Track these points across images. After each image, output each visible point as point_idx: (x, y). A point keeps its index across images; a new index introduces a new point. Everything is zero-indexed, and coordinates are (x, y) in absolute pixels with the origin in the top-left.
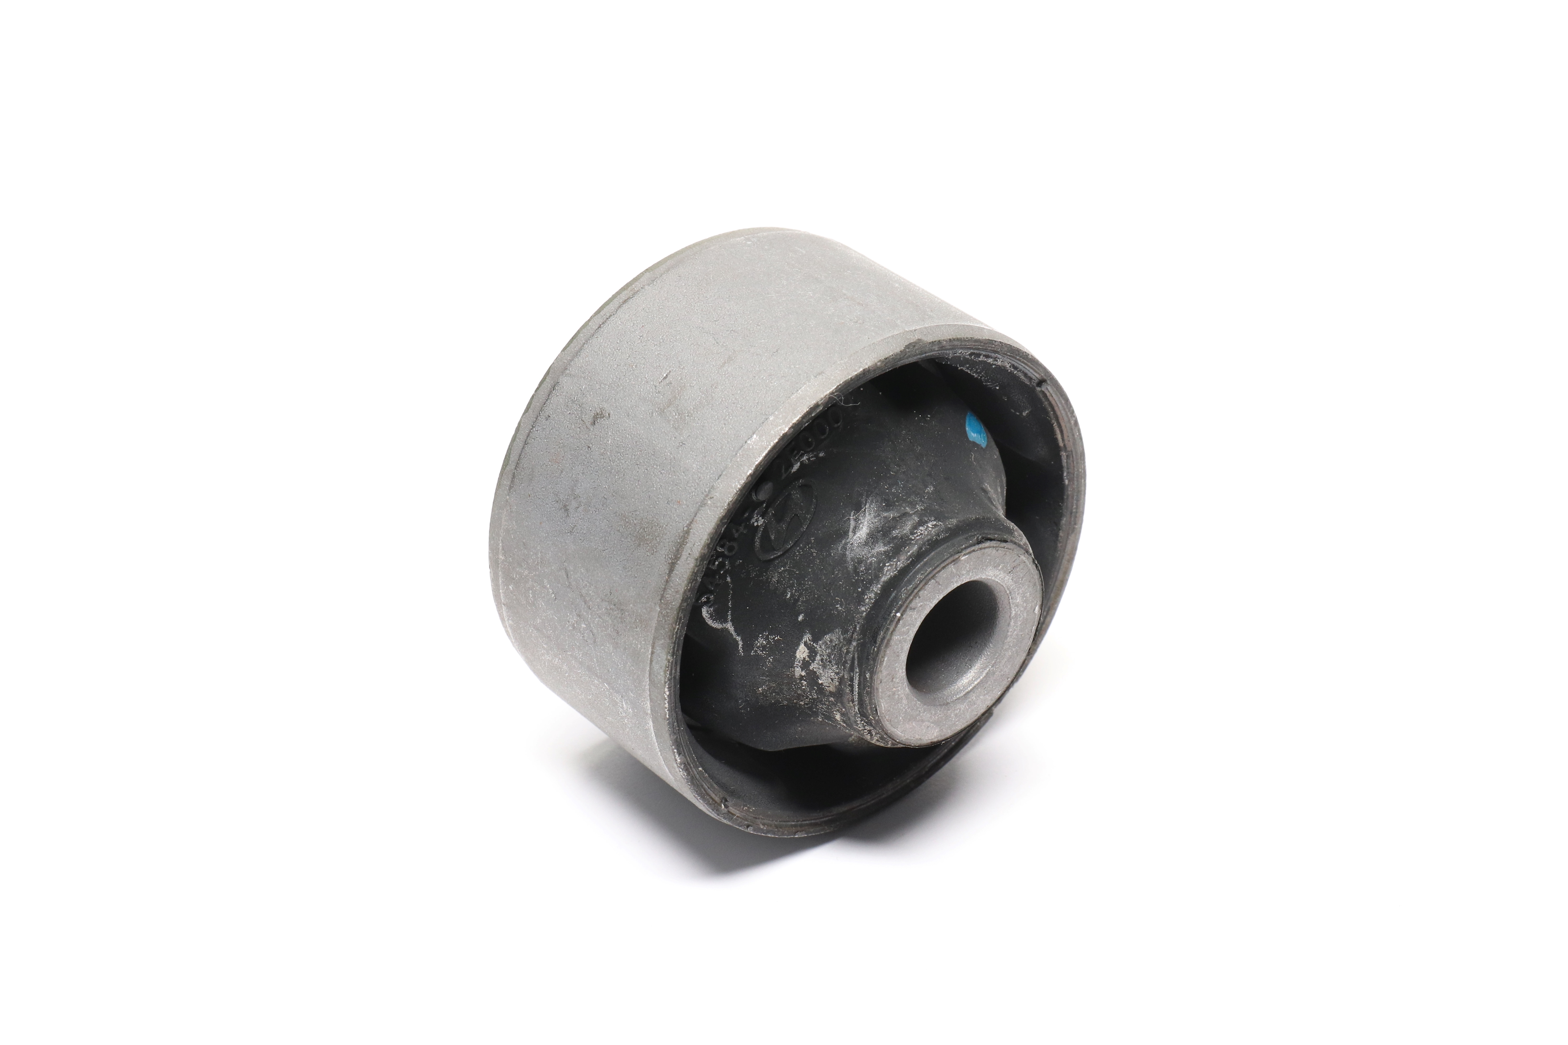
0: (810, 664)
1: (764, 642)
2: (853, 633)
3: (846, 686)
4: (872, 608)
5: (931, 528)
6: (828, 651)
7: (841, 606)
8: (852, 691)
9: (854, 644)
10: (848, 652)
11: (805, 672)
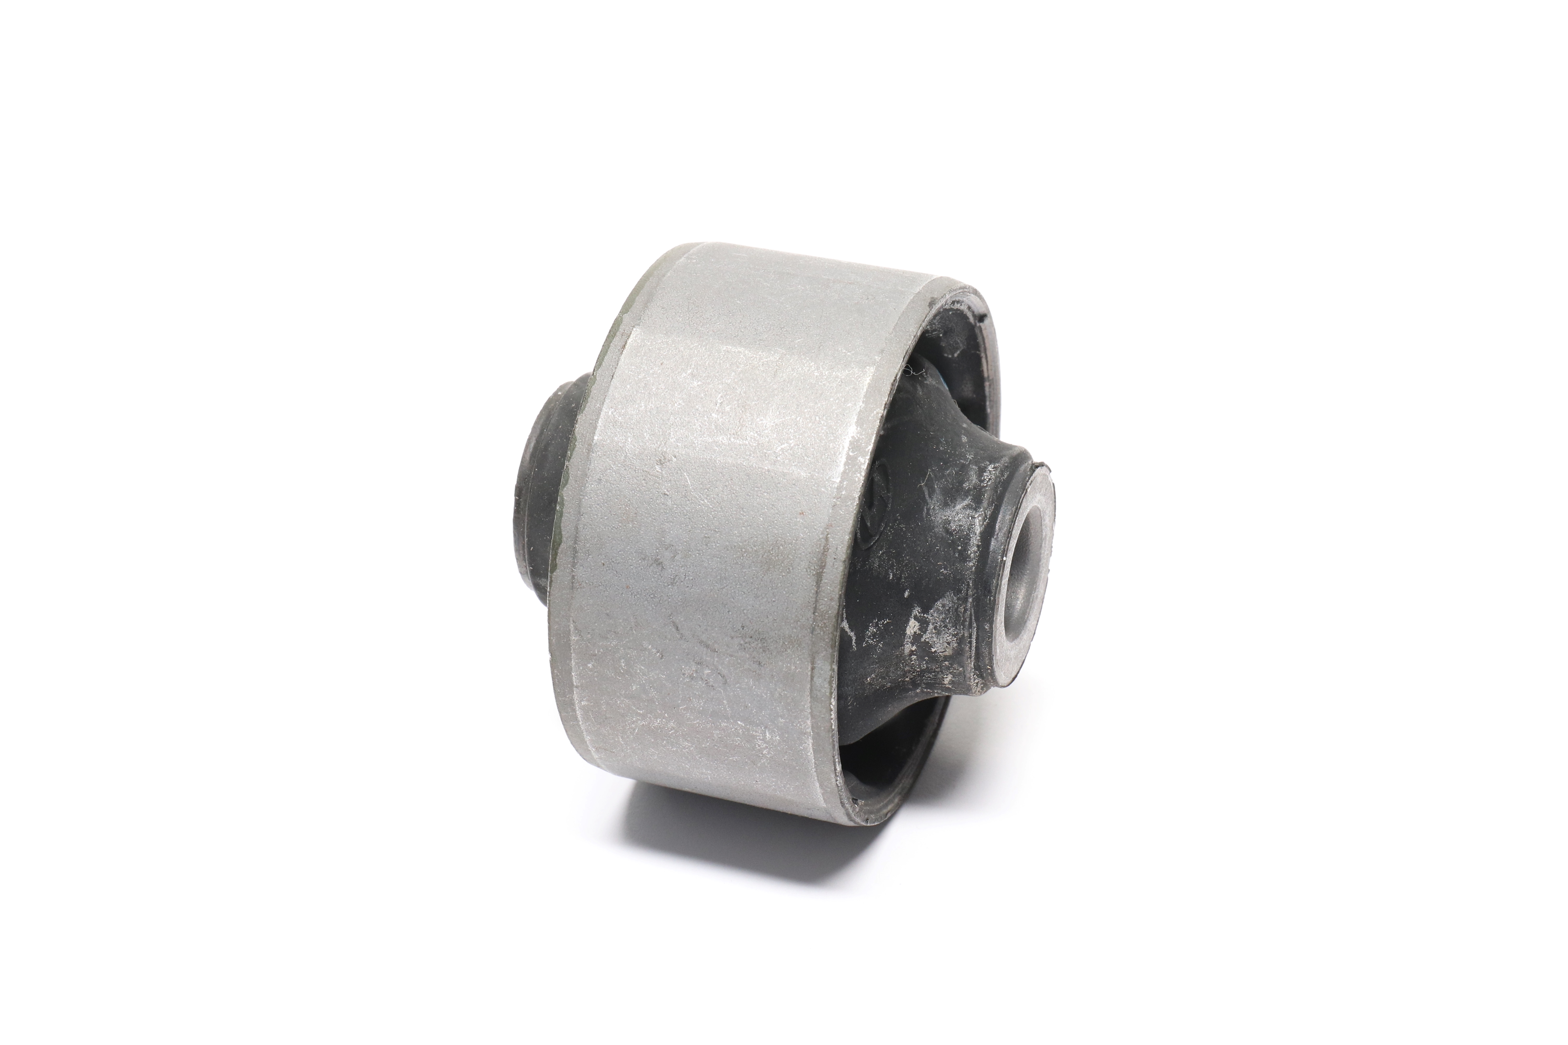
0: (922, 636)
1: (874, 630)
2: (967, 591)
3: (966, 644)
4: (978, 561)
5: (994, 471)
6: (941, 617)
7: (945, 569)
8: (970, 648)
9: (970, 600)
10: (966, 610)
11: (916, 646)
